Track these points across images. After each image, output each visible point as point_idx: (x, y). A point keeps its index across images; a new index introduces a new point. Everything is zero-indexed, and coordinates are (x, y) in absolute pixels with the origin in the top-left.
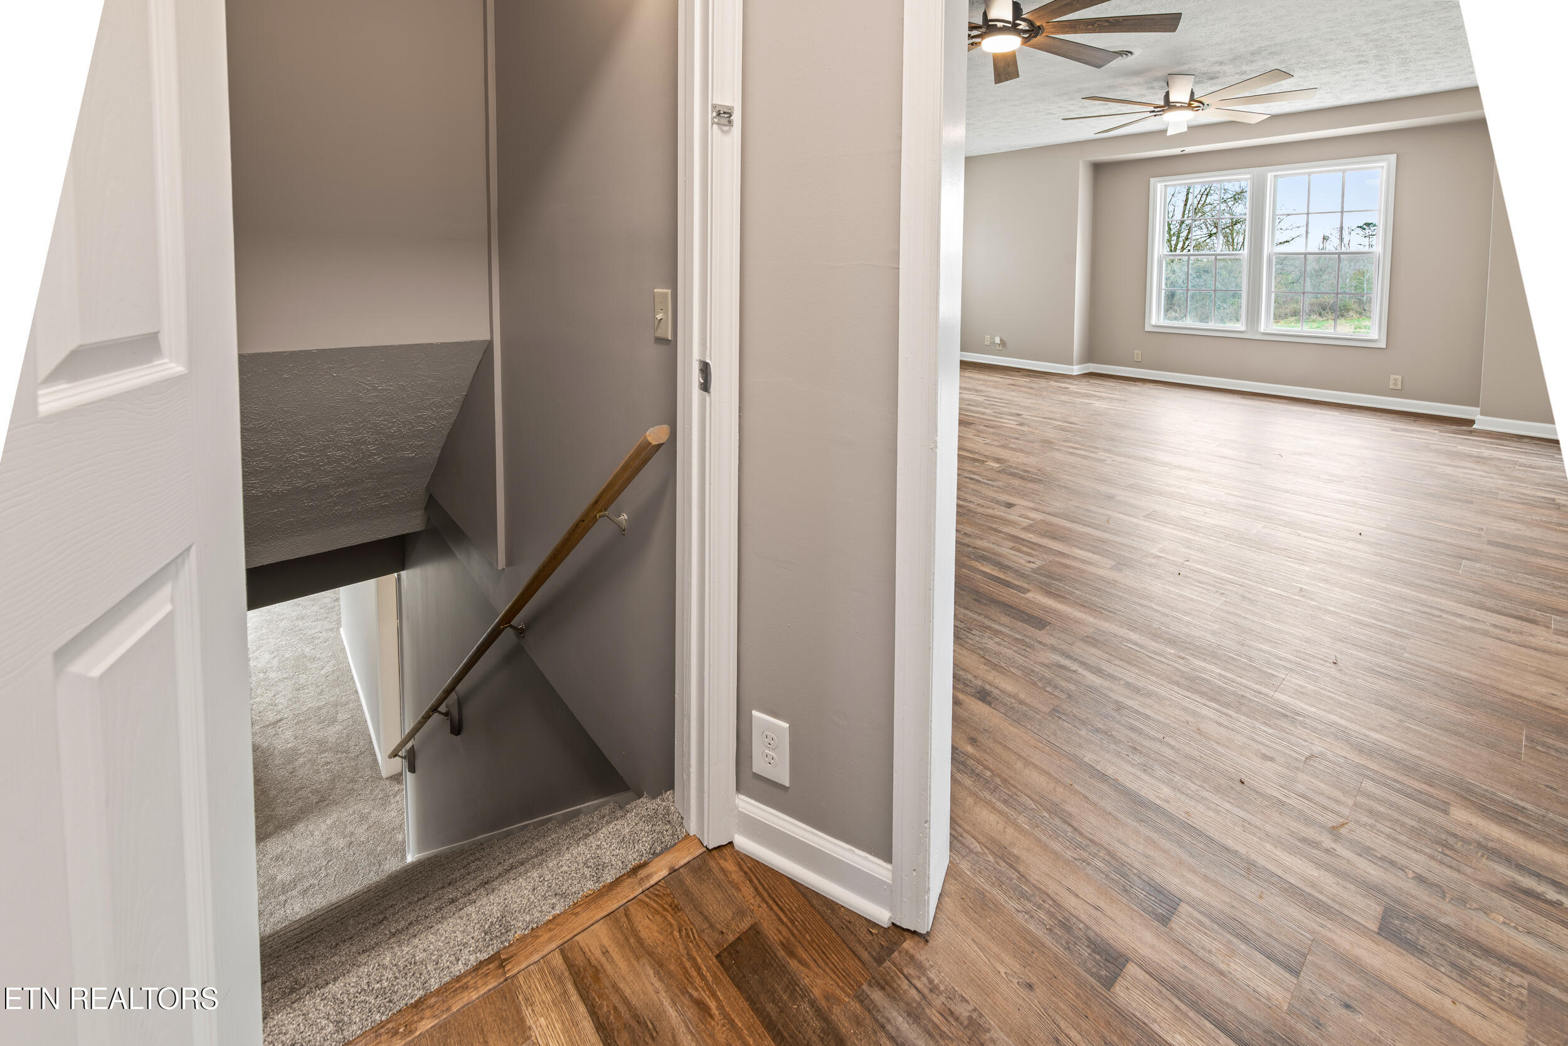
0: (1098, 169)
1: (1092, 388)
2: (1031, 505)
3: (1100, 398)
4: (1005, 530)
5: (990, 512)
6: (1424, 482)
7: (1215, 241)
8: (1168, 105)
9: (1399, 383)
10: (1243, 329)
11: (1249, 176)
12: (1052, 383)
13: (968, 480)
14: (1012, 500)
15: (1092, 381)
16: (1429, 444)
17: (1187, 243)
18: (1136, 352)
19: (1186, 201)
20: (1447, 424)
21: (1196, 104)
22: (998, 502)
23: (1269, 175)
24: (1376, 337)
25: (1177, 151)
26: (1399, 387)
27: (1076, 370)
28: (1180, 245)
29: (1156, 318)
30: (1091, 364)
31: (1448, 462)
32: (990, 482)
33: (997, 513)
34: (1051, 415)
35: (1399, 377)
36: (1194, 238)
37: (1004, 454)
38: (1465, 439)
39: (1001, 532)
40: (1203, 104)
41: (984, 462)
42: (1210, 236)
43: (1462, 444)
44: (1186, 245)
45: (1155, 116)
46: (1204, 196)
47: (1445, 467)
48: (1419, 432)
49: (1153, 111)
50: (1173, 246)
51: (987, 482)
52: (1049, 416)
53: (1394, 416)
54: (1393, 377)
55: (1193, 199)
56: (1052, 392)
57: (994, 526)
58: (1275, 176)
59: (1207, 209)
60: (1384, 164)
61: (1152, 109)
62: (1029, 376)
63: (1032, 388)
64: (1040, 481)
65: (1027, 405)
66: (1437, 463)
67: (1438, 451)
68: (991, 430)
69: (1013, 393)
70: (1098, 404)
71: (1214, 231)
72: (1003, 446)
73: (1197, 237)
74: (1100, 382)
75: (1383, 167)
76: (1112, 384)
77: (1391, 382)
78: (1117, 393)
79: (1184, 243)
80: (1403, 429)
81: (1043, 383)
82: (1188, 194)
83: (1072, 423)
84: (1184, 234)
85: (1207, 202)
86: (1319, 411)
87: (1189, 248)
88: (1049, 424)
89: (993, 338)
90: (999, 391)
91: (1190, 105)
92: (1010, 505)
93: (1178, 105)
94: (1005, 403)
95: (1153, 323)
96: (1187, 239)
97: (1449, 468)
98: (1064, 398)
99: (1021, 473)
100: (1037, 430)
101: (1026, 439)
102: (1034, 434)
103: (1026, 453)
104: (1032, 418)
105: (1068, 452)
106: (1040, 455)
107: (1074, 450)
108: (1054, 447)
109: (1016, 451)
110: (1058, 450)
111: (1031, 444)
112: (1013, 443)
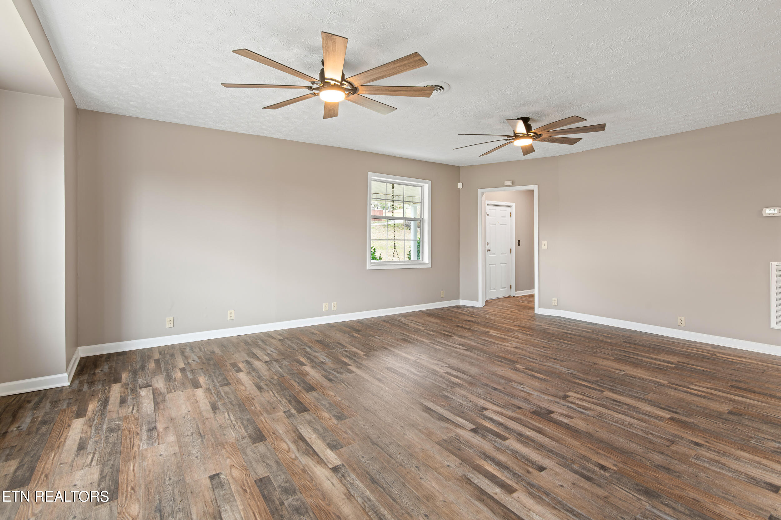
2: (507, 348)
4: (520, 340)
5: (524, 346)
14: (514, 350)
22: (521, 349)
32: (524, 357)
33: (522, 345)
37: (511, 375)
39: (522, 340)
41: (525, 369)
51: (525, 357)
57: (524, 342)
64: (498, 356)
72: (511, 381)
92: (516, 348)
99: (504, 361)
100: (471, 400)
101: (488, 388)
102: (477, 395)
103: (495, 374)
104: (464, 421)
105: (465, 374)
106: (485, 372)
107: (459, 376)
108: (472, 379)
109: (500, 375)
110: (470, 376)
111: (486, 382)
112: (499, 384)
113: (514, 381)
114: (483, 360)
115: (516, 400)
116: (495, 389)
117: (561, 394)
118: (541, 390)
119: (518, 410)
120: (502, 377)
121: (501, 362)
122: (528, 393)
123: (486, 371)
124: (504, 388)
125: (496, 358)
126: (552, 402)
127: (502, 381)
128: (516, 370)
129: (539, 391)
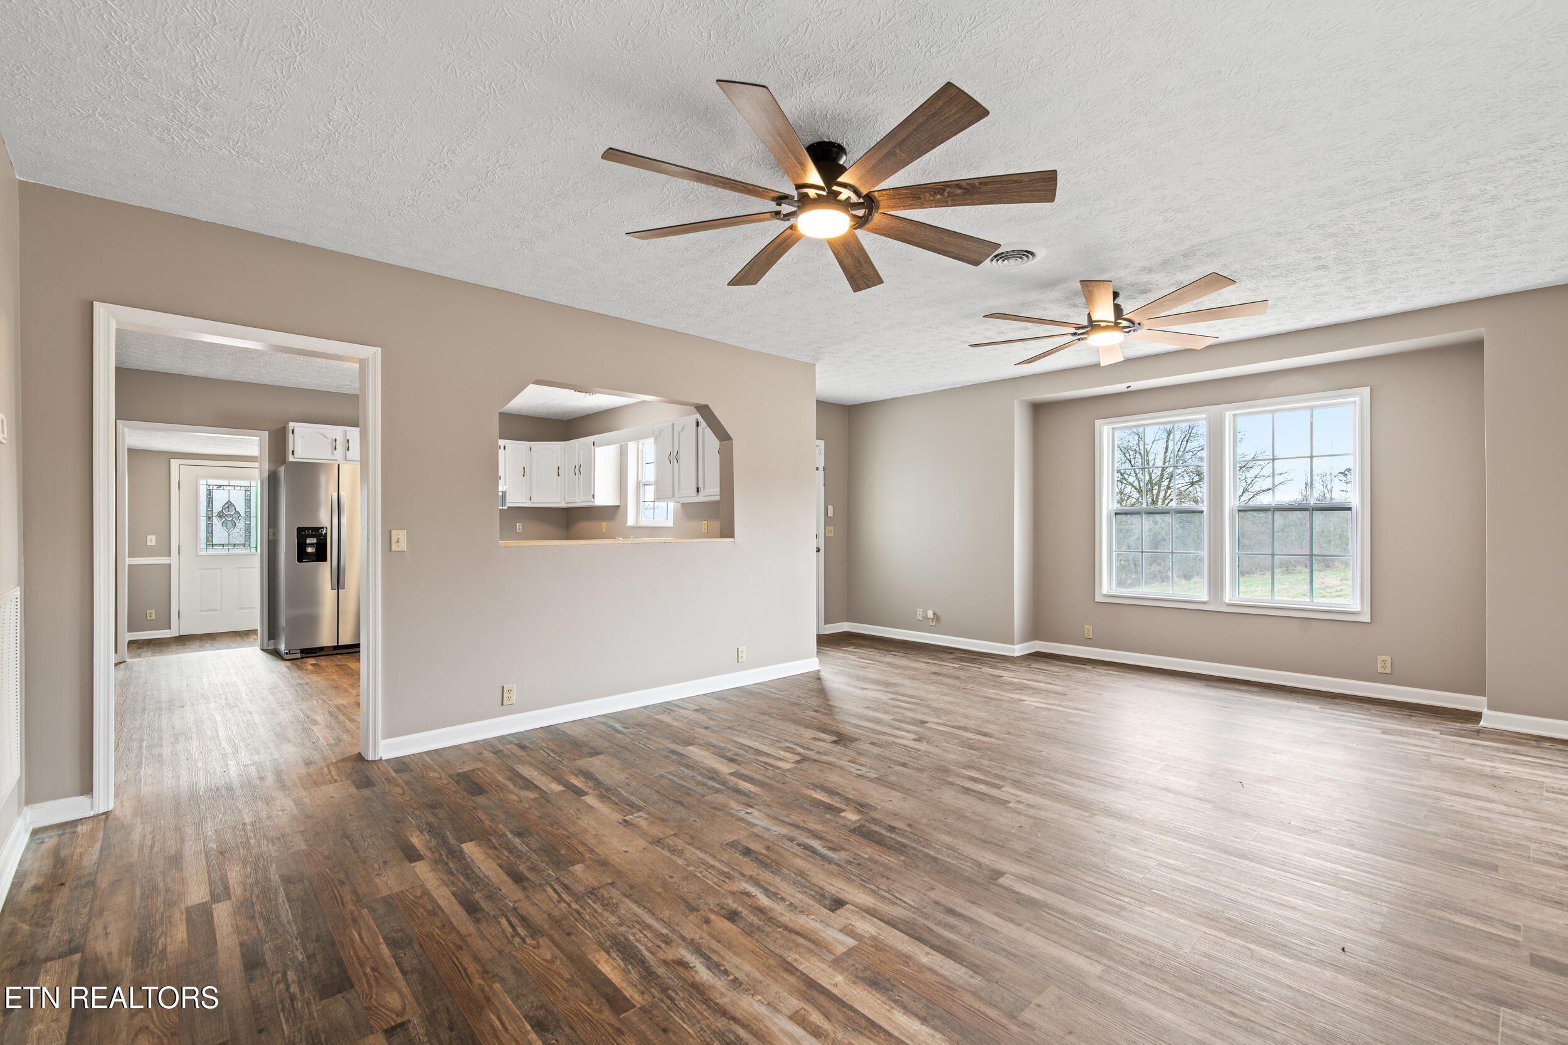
0: (1039, 410)
1: (1030, 676)
3: (1036, 691)
6: (1428, 829)
7: (1199, 490)
8: (1093, 325)
9: (1389, 665)
10: (1205, 598)
11: (1205, 416)
12: (987, 670)
13: (798, 850)
14: (846, 892)
15: (1034, 665)
16: (1428, 755)
17: (1169, 491)
18: (1086, 627)
19: (1167, 449)
20: (1449, 719)
21: (1125, 323)
22: (821, 898)
23: (1227, 414)
24: (1357, 608)
25: (1121, 387)
26: (1388, 671)
27: (1018, 650)
28: (1162, 495)
29: (1107, 586)
30: (1036, 642)
31: (1456, 787)
34: (962, 722)
35: (1388, 658)
36: (1177, 486)
37: (875, 795)
38: (1472, 744)
40: (1134, 324)
42: (1193, 484)
43: (1470, 755)
44: (1168, 494)
45: (1079, 340)
46: (1185, 443)
47: (1453, 798)
48: (1416, 734)
49: (1075, 334)
50: (1155, 496)
52: (962, 724)
53: (1384, 708)
54: (1380, 658)
55: (1174, 446)
56: (980, 684)
58: (1235, 415)
59: (1188, 456)
60: (1357, 399)
61: (1074, 330)
62: (961, 659)
63: (957, 678)
64: (899, 849)
65: (941, 705)
66: (1442, 790)
67: (1443, 769)
68: (876, 750)
69: (931, 688)
70: (1031, 701)
71: (1197, 478)
72: (879, 781)
73: (1179, 486)
74: (1042, 666)
75: (1355, 402)
76: (1056, 669)
77: (1380, 665)
78: (1058, 682)
79: (1166, 492)
80: (1396, 730)
81: (974, 669)
82: (1167, 441)
83: (985, 735)
84: (1165, 483)
85: (1188, 448)
86: (1295, 704)
87: (1170, 498)
88: (956, 736)
89: (925, 612)
90: (916, 684)
91: (1117, 324)
93: (1103, 324)
94: (915, 704)
95: (1105, 591)
96: (1168, 488)
97: (1458, 799)
98: (991, 692)
99: (884, 832)
100: (936, 748)
101: (916, 766)
102: (931, 755)
103: (906, 792)
104: (938, 728)
105: (963, 787)
106: (924, 795)
107: (972, 783)
108: (946, 779)
109: (894, 789)
110: (951, 783)
111: (920, 775)
112: (896, 774)
113: (871, 780)
114: (935, 829)
115: (875, 751)
116: (904, 765)
117: (805, 765)
118: (832, 767)
119: (875, 741)
120: (891, 786)
121: (892, 829)
122: (854, 762)
123: (924, 798)
124: (890, 767)
125: (904, 841)
126: (825, 753)
127: (893, 778)
128: (862, 805)
129: (835, 766)
